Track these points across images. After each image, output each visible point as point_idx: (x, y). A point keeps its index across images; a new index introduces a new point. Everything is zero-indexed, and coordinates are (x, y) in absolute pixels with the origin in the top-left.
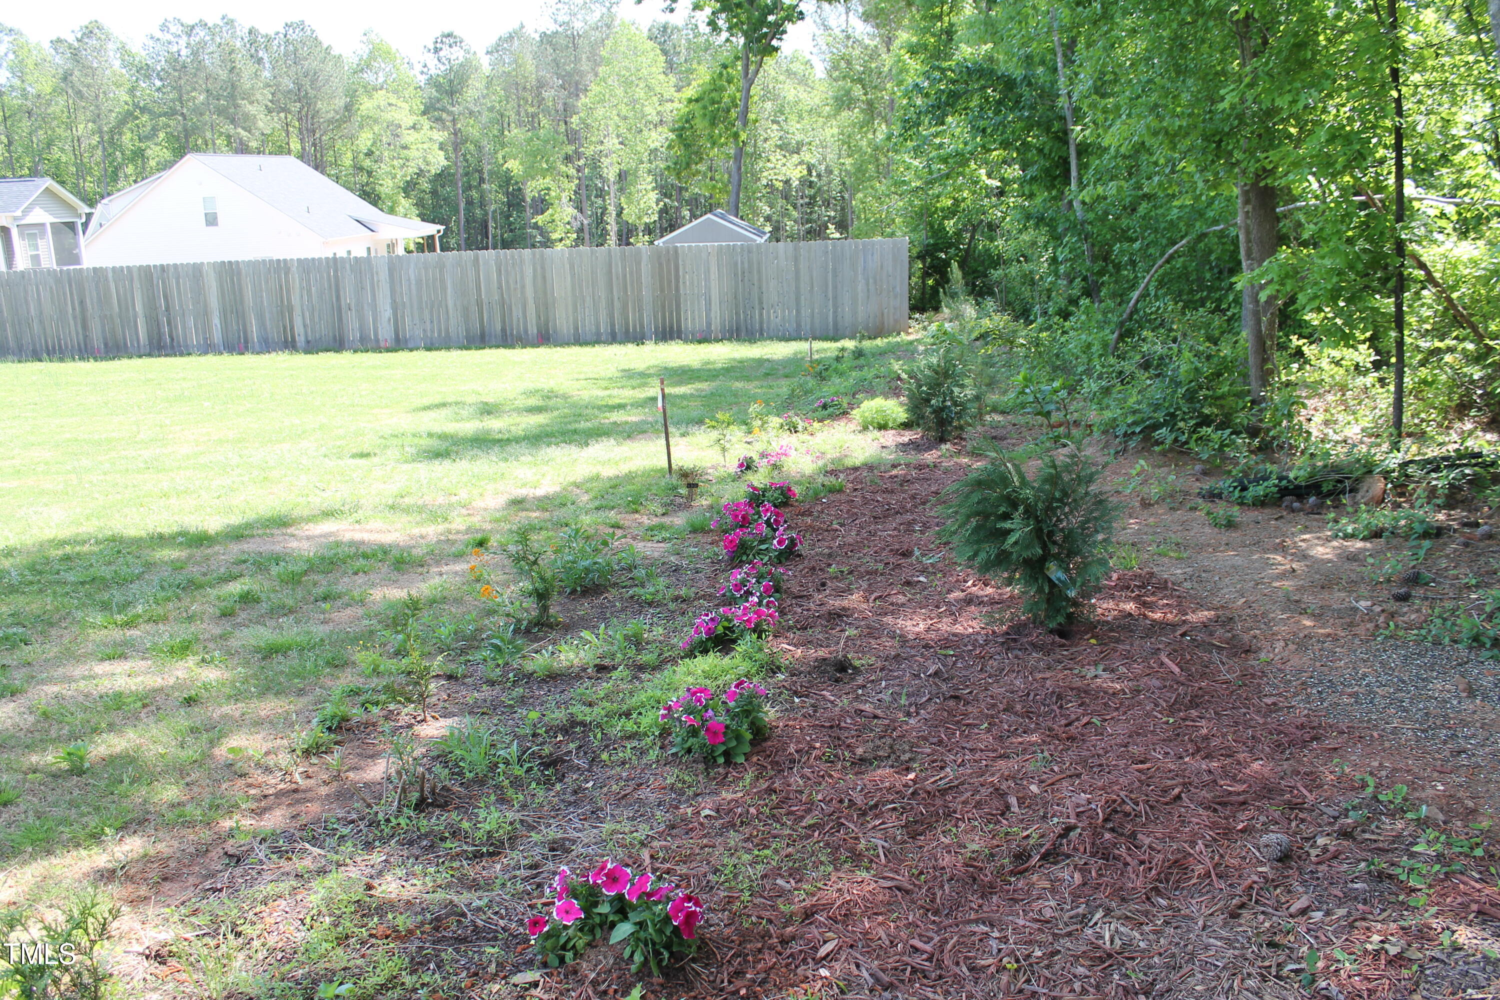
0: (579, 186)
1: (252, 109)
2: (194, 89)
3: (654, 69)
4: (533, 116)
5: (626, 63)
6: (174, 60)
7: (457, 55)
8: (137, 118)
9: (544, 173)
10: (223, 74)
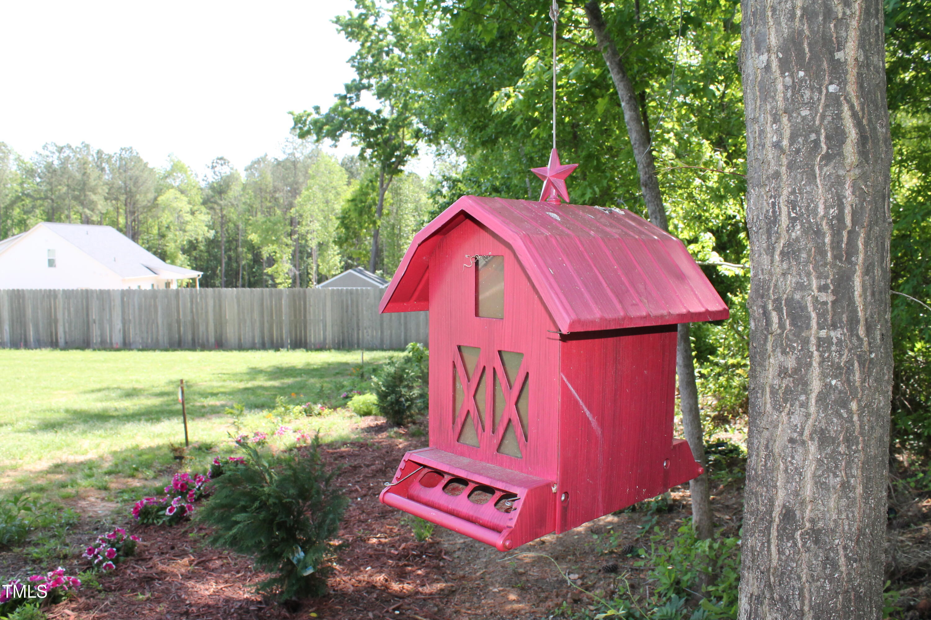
0: (294, 251)
1: (93, 197)
2: (60, 185)
3: (341, 182)
4: (270, 208)
5: (324, 178)
6: (49, 167)
7: (225, 171)
8: (23, 200)
9: (273, 242)
10: (78, 176)
